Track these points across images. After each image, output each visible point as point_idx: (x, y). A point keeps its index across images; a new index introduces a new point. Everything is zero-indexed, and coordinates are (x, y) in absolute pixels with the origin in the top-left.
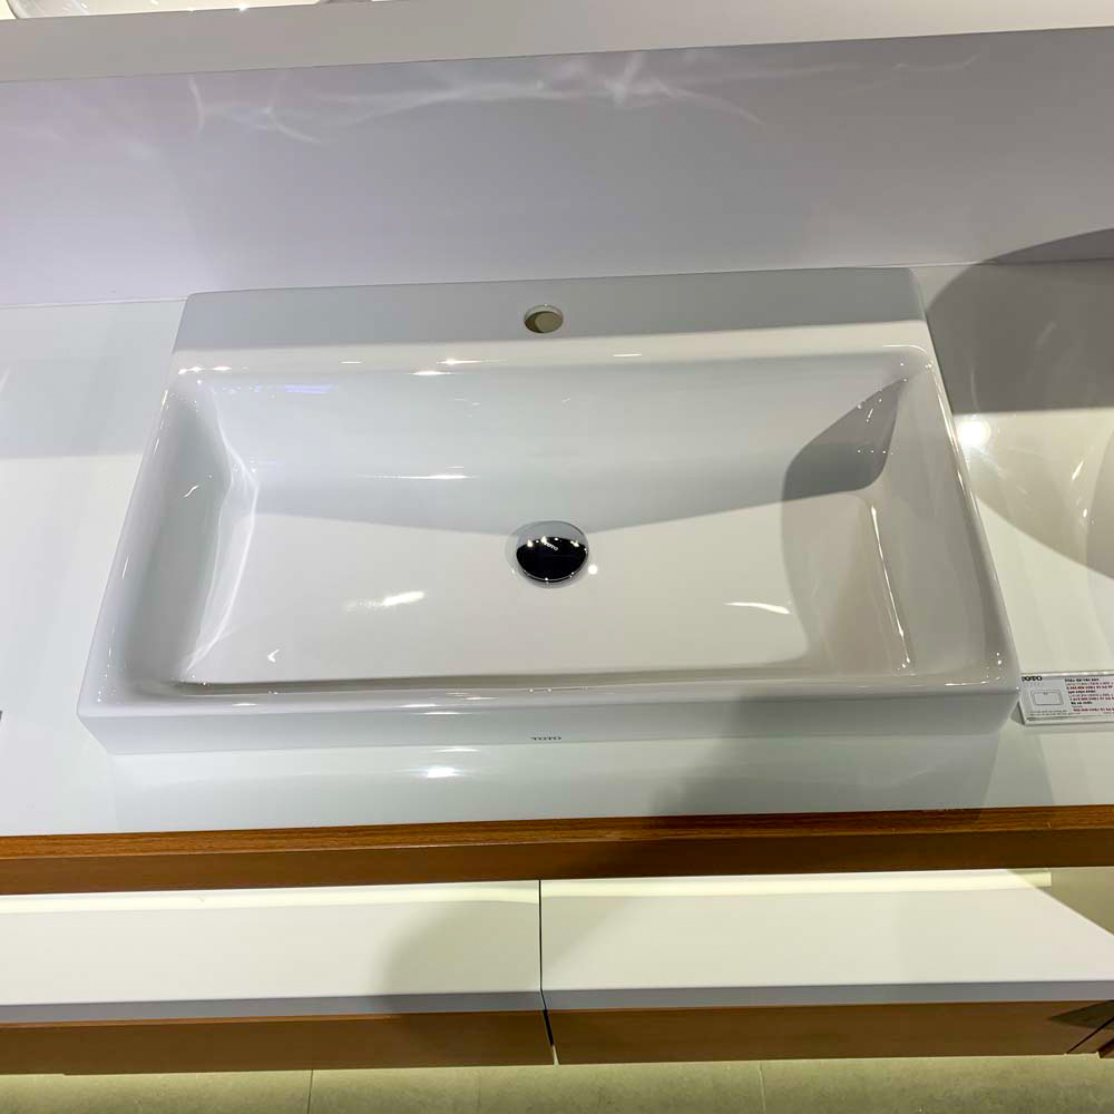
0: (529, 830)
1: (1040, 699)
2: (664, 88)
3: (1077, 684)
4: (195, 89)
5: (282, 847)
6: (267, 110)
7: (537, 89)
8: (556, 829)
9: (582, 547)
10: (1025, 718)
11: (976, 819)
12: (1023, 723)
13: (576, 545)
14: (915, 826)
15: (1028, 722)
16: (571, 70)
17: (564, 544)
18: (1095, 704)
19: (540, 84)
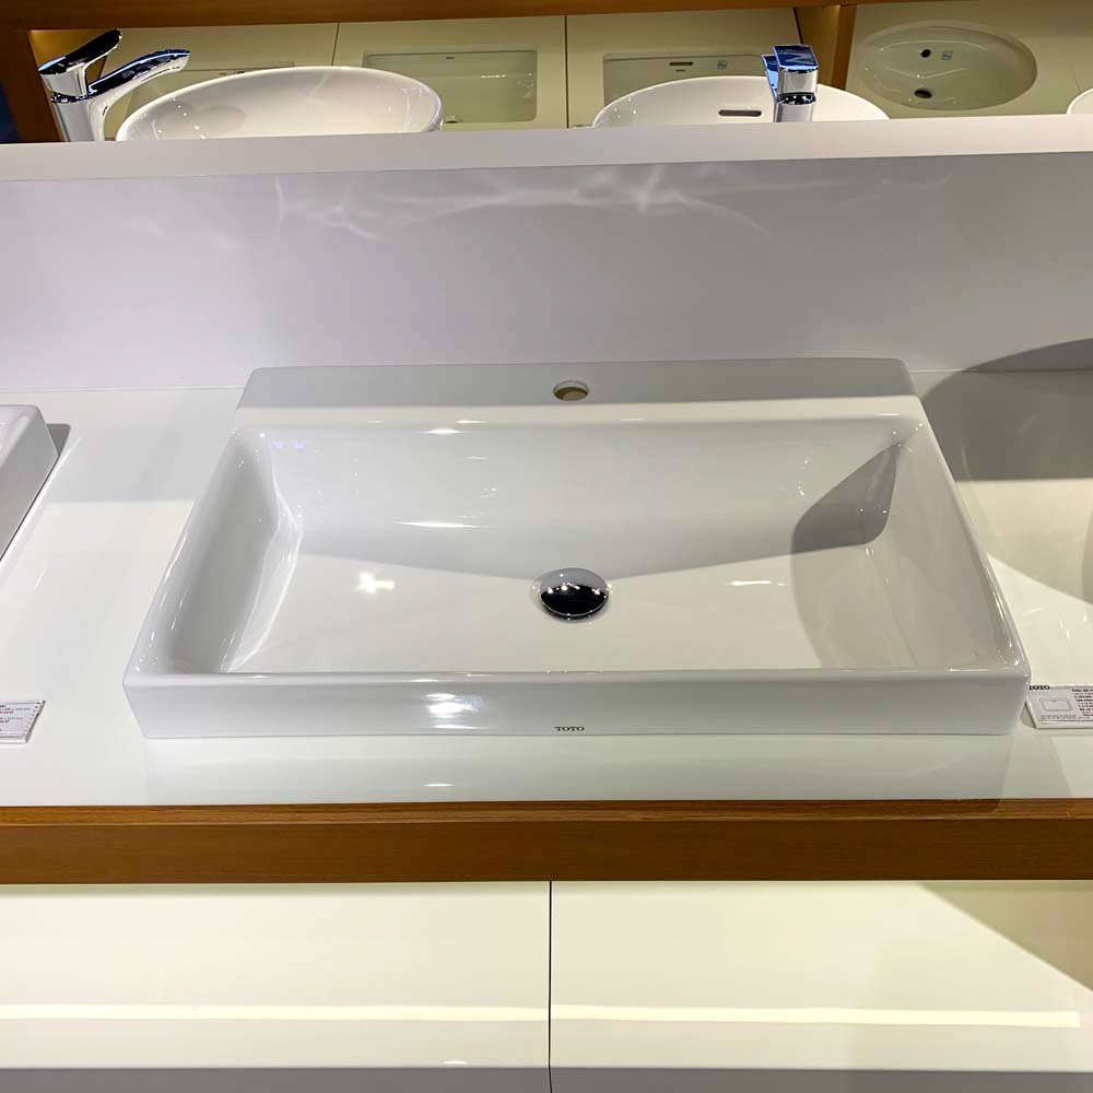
1: (1048, 705)
2: (682, 199)
3: (1084, 693)
4: (278, 188)
6: (339, 209)
7: (572, 197)
8: (578, 809)
9: (602, 594)
10: (1036, 721)
11: (996, 807)
12: (1034, 726)
13: (597, 592)
14: (936, 813)
15: (1038, 725)
16: (602, 179)
17: (586, 590)
19: (575, 192)
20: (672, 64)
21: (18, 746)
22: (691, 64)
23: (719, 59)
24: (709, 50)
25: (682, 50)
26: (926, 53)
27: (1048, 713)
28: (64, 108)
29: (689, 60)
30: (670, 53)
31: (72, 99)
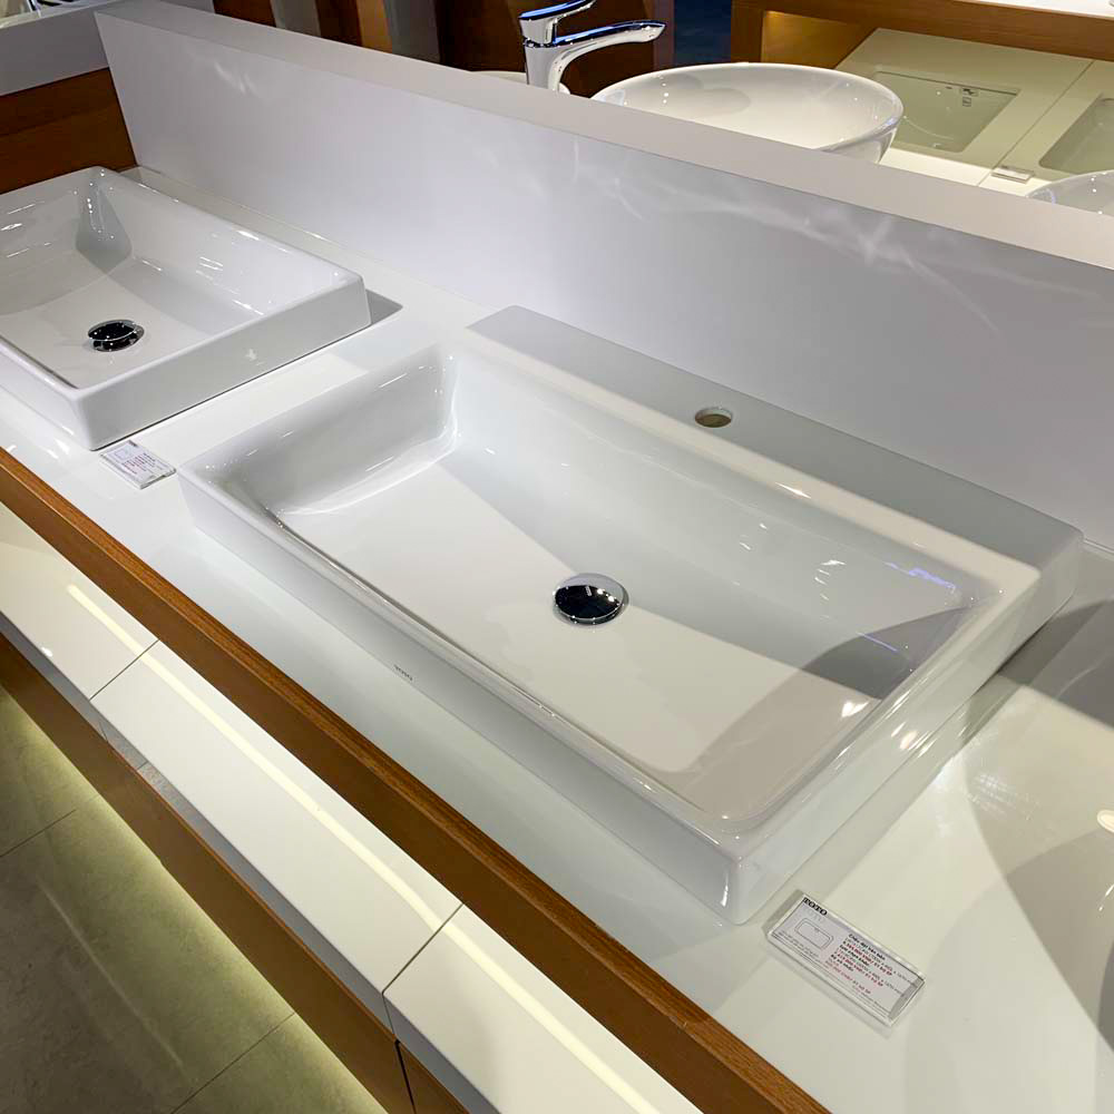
0: (327, 718)
1: (806, 930)
3: (858, 946)
5: (202, 627)
6: (617, 181)
7: (803, 226)
10: (771, 931)
12: (767, 935)
16: (833, 215)
18: (855, 974)
19: (807, 222)
21: (136, 488)
27: (796, 937)
28: (529, 50)
31: (537, 45)
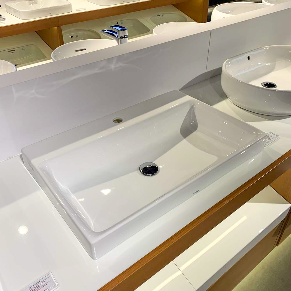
20: (9, 51)
22: (14, 50)
23: (22, 48)
24: (19, 46)
25: (11, 47)
26: (72, 37)
29: (14, 49)
30: (8, 48)
